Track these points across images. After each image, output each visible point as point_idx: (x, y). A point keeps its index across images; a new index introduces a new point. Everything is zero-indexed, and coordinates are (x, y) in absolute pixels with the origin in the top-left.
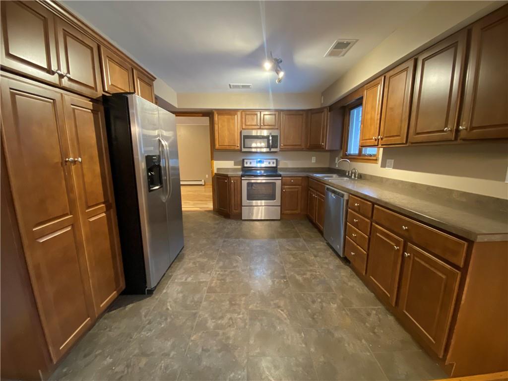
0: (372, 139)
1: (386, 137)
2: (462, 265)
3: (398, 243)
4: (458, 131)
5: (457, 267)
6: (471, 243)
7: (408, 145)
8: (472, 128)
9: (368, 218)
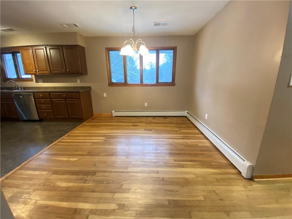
0: (33, 71)
1: (40, 71)
2: (79, 98)
3: (63, 101)
4: (66, 71)
5: (78, 99)
6: (79, 93)
7: (51, 74)
8: (69, 71)
9: (49, 99)
